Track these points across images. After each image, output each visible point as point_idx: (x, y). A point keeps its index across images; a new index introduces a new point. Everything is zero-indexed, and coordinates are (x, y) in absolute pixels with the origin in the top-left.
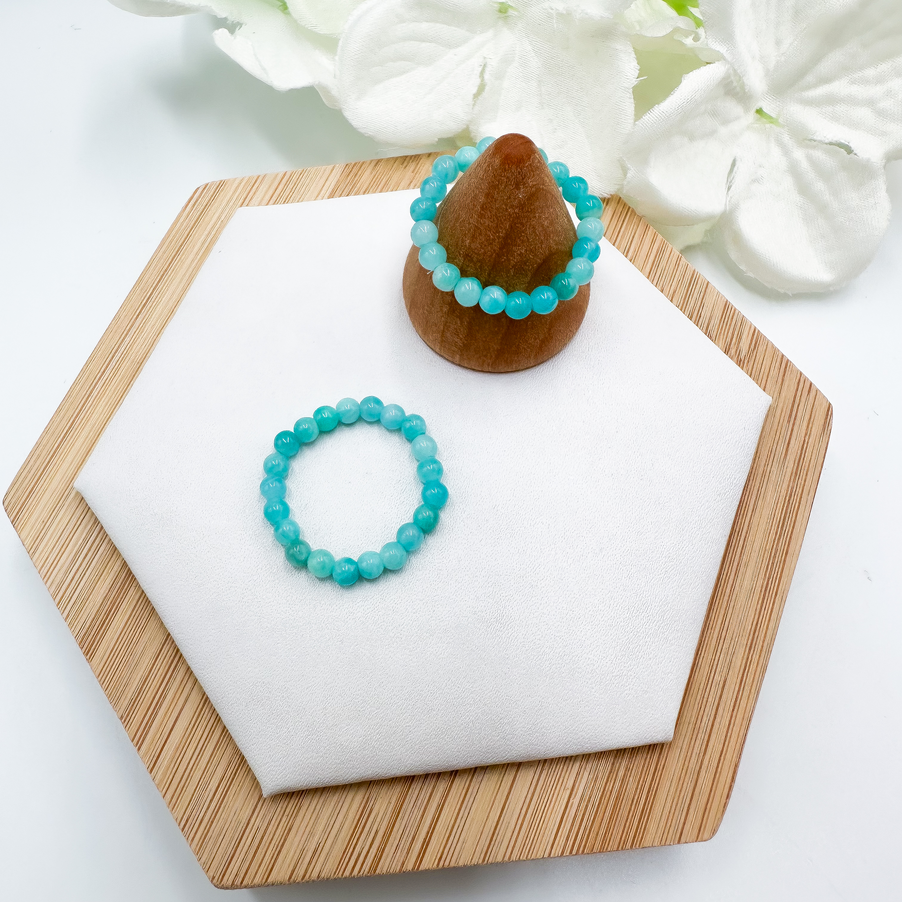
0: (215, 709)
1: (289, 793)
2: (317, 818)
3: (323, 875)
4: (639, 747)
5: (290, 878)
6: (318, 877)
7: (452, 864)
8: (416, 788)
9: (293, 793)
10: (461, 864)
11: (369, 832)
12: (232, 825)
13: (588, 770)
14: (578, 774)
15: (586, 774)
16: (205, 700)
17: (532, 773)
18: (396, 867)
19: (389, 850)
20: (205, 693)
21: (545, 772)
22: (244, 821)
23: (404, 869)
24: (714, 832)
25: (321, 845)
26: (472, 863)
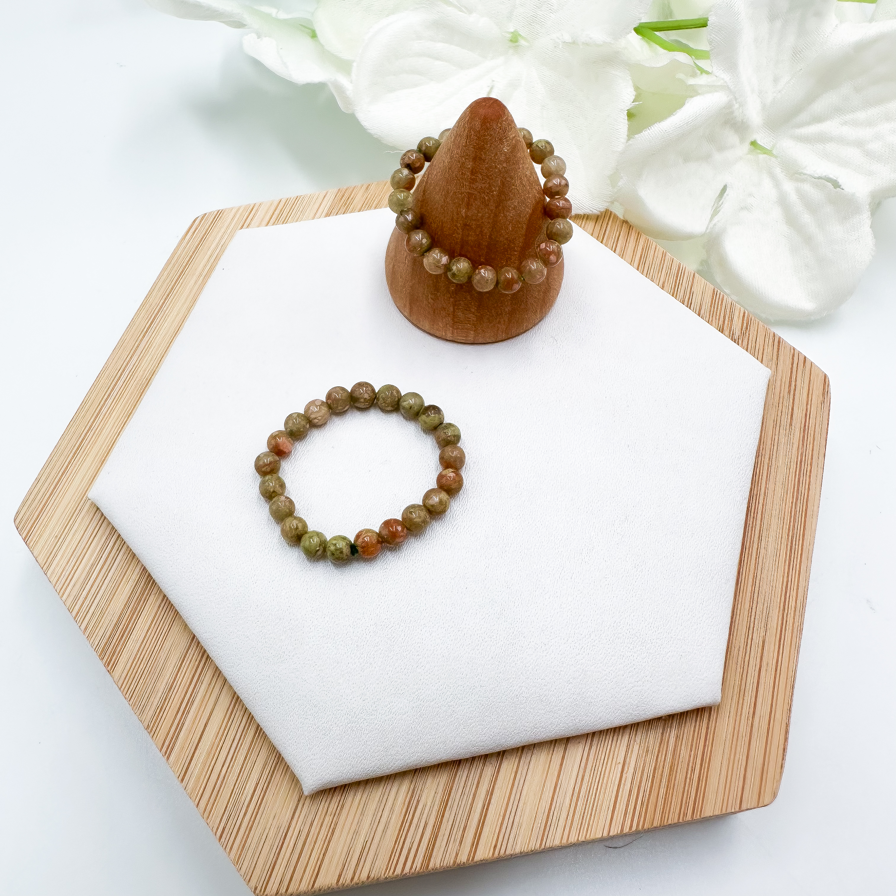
0: (246, 708)
1: (330, 789)
2: (362, 814)
3: (372, 876)
4: (687, 712)
5: (338, 881)
6: (368, 877)
7: (508, 852)
8: (463, 773)
9: (336, 788)
10: (518, 850)
11: (417, 826)
12: (272, 829)
13: (638, 741)
14: (628, 746)
15: (636, 747)
16: (236, 699)
17: (580, 750)
18: (449, 861)
19: (441, 842)
20: (235, 693)
21: (594, 748)
22: (285, 825)
23: (458, 861)
24: (775, 795)
25: (368, 845)
26: (529, 849)
